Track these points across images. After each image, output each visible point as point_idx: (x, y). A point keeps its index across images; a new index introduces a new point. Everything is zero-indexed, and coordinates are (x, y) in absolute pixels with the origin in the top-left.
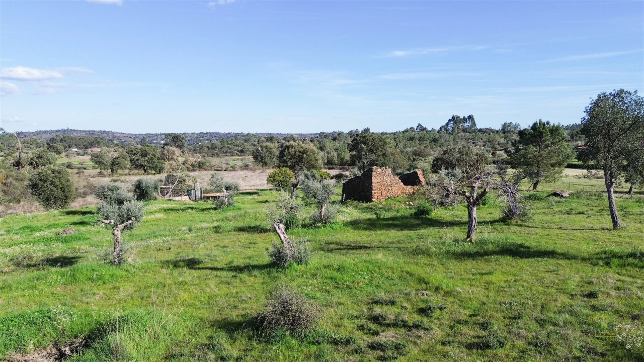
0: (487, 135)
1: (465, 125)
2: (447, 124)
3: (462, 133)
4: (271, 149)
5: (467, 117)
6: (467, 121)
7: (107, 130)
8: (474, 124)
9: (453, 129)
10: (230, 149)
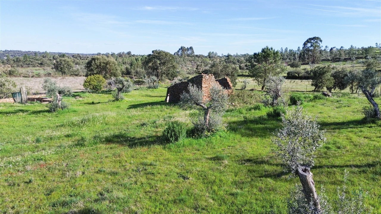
0: (201, 58)
1: (188, 52)
2: (178, 51)
3: (186, 57)
4: (68, 62)
5: (189, 48)
6: (189, 50)
8: (193, 52)
9: (182, 55)
10: (32, 62)
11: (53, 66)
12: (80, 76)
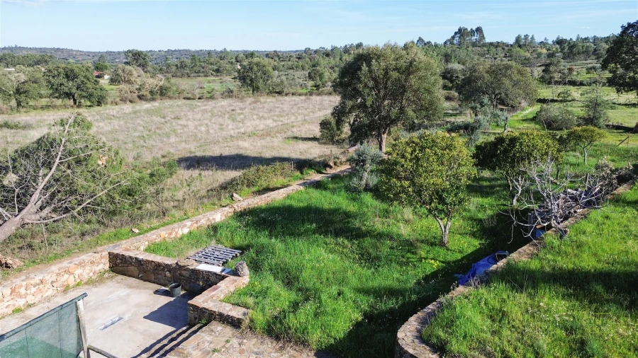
0: (501, 49)
1: (473, 39)
2: (453, 37)
3: (471, 48)
5: (474, 29)
6: (474, 34)
7: (61, 48)
8: (483, 37)
10: (203, 68)
11: (236, 74)
12: (286, 95)
